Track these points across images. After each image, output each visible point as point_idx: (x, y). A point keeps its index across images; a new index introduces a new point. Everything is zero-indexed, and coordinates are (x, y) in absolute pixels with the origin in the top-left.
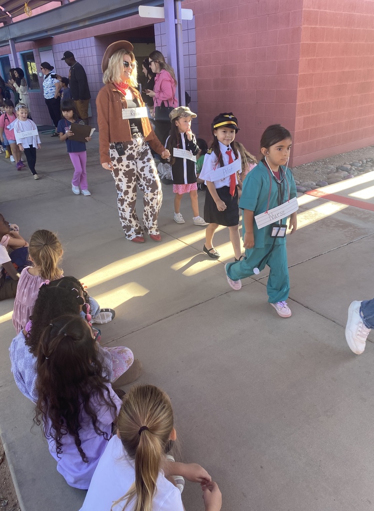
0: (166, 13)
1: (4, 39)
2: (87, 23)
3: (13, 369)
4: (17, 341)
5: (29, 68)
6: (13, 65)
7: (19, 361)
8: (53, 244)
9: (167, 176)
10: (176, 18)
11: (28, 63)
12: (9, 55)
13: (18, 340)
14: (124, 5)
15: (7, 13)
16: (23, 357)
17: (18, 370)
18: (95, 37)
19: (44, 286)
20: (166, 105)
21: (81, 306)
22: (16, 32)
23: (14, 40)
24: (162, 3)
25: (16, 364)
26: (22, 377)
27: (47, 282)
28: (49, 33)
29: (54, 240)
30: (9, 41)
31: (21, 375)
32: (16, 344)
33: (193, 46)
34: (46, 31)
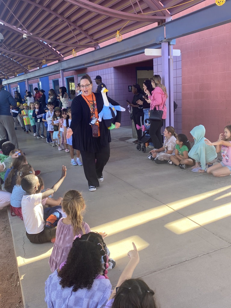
0: (163, 53)
1: (58, 70)
2: (110, 60)
3: (47, 299)
4: (52, 277)
5: (70, 86)
6: (61, 85)
7: (53, 293)
8: (78, 199)
9: (159, 158)
10: (169, 55)
11: (70, 83)
12: (59, 79)
13: (54, 276)
14: (135, 48)
15: (61, 55)
16: (56, 289)
17: (51, 300)
18: (114, 67)
19: (77, 239)
20: (157, 109)
21: (103, 256)
22: (65, 65)
23: (64, 70)
24: (160, 46)
25: (50, 295)
26: (53, 306)
27: (80, 236)
28: (85, 66)
29: (79, 196)
30: (61, 71)
31: (53, 304)
32: (51, 279)
33: (179, 72)
34: (84, 65)
